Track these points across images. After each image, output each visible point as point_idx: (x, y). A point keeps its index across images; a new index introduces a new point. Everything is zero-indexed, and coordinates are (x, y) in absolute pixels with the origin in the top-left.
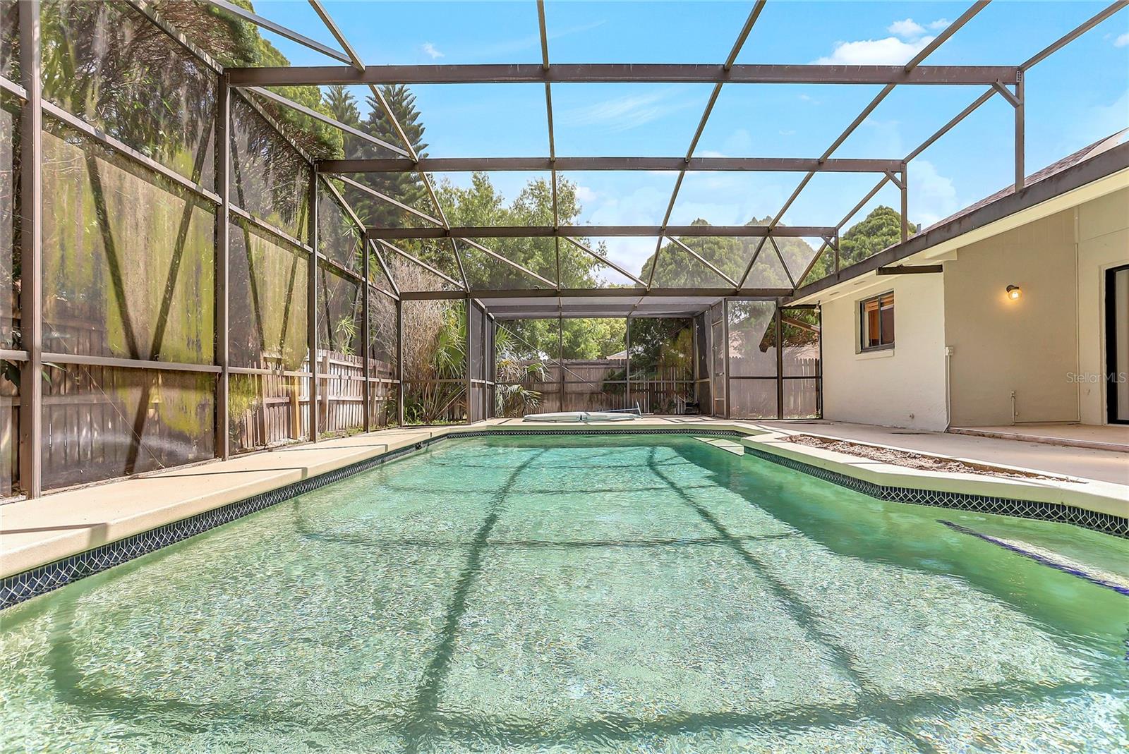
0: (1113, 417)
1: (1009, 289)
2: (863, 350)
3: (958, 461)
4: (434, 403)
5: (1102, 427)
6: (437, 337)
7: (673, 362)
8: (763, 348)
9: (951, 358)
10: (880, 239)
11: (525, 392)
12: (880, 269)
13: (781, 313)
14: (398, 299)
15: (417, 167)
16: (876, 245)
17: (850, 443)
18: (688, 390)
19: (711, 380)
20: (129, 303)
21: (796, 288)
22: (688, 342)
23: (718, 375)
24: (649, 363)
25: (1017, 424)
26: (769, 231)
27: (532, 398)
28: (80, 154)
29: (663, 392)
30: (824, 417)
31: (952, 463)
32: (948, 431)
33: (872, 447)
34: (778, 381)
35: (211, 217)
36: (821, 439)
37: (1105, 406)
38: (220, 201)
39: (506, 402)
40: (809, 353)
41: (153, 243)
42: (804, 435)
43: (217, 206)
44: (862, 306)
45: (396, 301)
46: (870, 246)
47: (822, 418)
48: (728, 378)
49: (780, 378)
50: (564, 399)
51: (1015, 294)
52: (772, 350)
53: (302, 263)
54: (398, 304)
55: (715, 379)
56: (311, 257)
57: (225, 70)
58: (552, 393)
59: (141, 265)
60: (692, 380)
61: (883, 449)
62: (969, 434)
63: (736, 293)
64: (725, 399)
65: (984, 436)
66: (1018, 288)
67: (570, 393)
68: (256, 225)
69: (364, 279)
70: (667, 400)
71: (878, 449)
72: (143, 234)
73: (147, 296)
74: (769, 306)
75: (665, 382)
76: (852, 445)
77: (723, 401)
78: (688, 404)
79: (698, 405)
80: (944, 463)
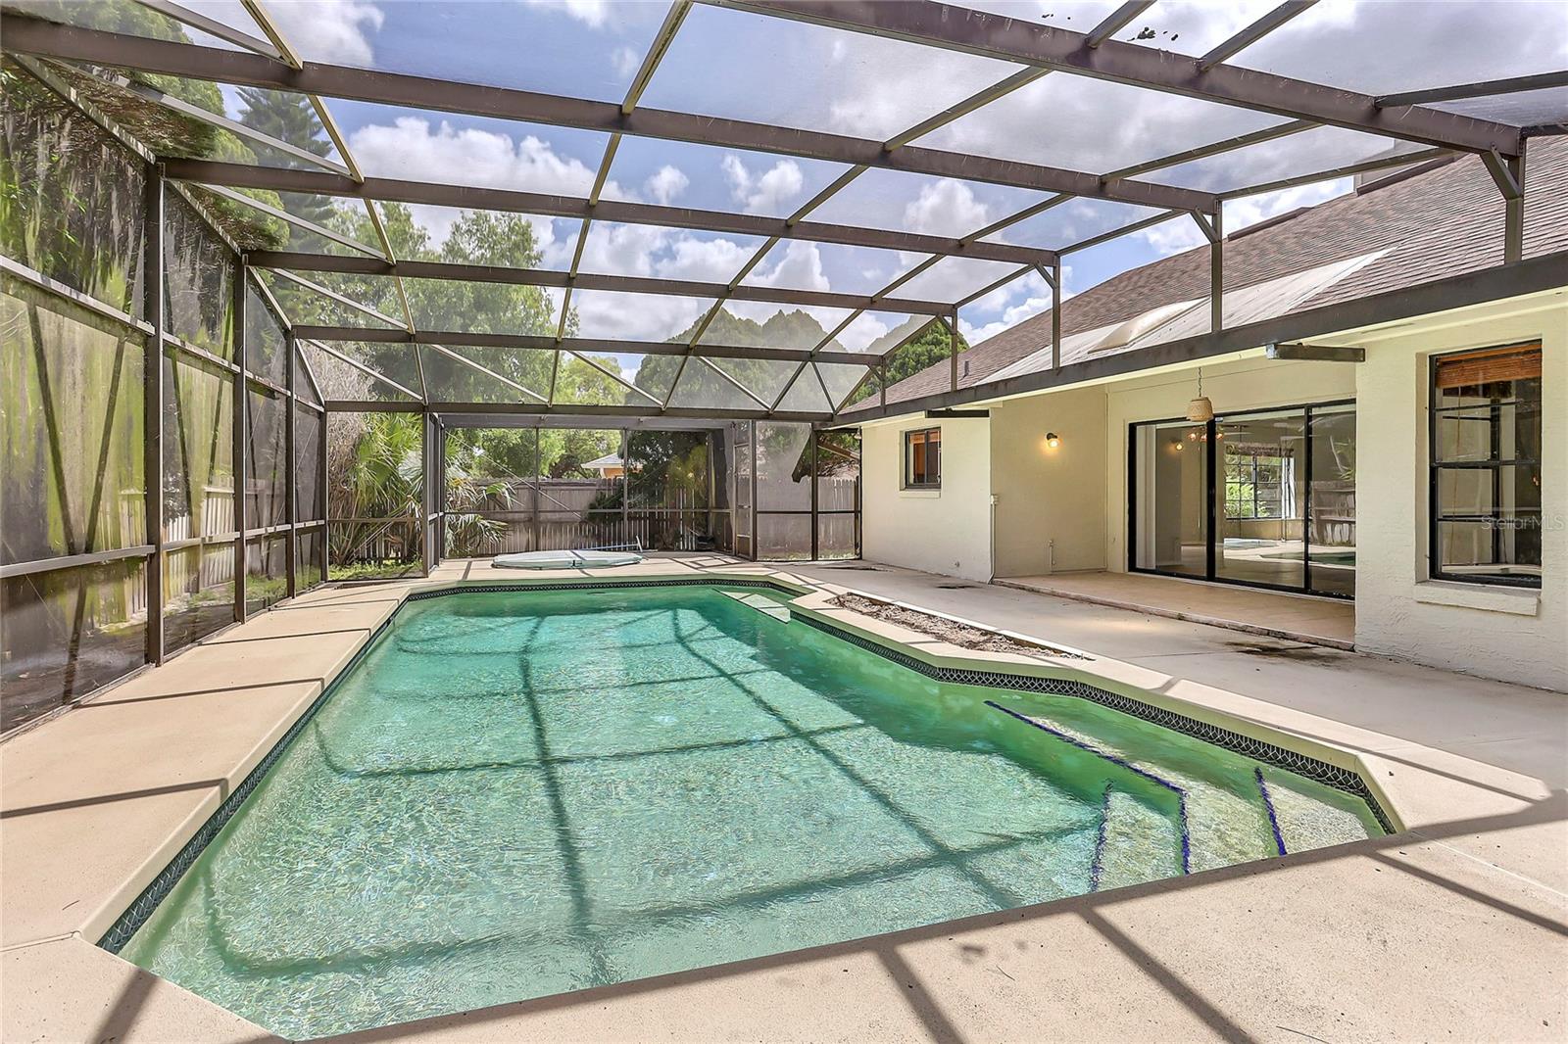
0: (1132, 567)
1: (1050, 436)
2: (908, 486)
3: (1000, 635)
4: (349, 537)
5: (1121, 576)
6: (356, 447)
7: (681, 484)
8: (797, 478)
9: (995, 506)
10: (924, 348)
11: (485, 522)
12: (929, 412)
13: (816, 434)
14: (322, 410)
15: (394, 271)
16: (920, 355)
17: (902, 608)
18: (702, 520)
19: (732, 510)
20: (67, 484)
21: (836, 412)
22: (702, 462)
23: (742, 507)
24: (650, 483)
25: (1056, 574)
26: (811, 356)
27: (493, 529)
28: (23, 306)
29: (666, 520)
30: (863, 557)
31: (996, 637)
32: (992, 582)
33: (924, 614)
34: (813, 516)
35: (140, 350)
36: (871, 600)
37: (1127, 555)
38: (151, 330)
39: (457, 537)
40: (846, 475)
41: (89, 401)
42: (851, 594)
43: (147, 336)
44: (907, 435)
45: (320, 413)
46: (913, 356)
47: (861, 559)
48: (755, 512)
49: (814, 513)
50: (537, 529)
51: (1054, 443)
52: (807, 480)
53: (228, 385)
54: (321, 416)
55: (737, 511)
56: (237, 379)
57: (158, 158)
58: (519, 522)
59: (78, 433)
60: (707, 508)
61: (934, 616)
62: (1010, 586)
63: (767, 416)
64: (751, 537)
65: (1024, 589)
66: (1056, 437)
67: (546, 523)
68: (186, 352)
69: (289, 393)
70: (671, 531)
71: (930, 616)
72: (79, 393)
73: (83, 471)
74: (804, 430)
75: (669, 511)
76: (904, 610)
77: (748, 539)
78: (700, 539)
79: (713, 540)
80: (989, 636)
